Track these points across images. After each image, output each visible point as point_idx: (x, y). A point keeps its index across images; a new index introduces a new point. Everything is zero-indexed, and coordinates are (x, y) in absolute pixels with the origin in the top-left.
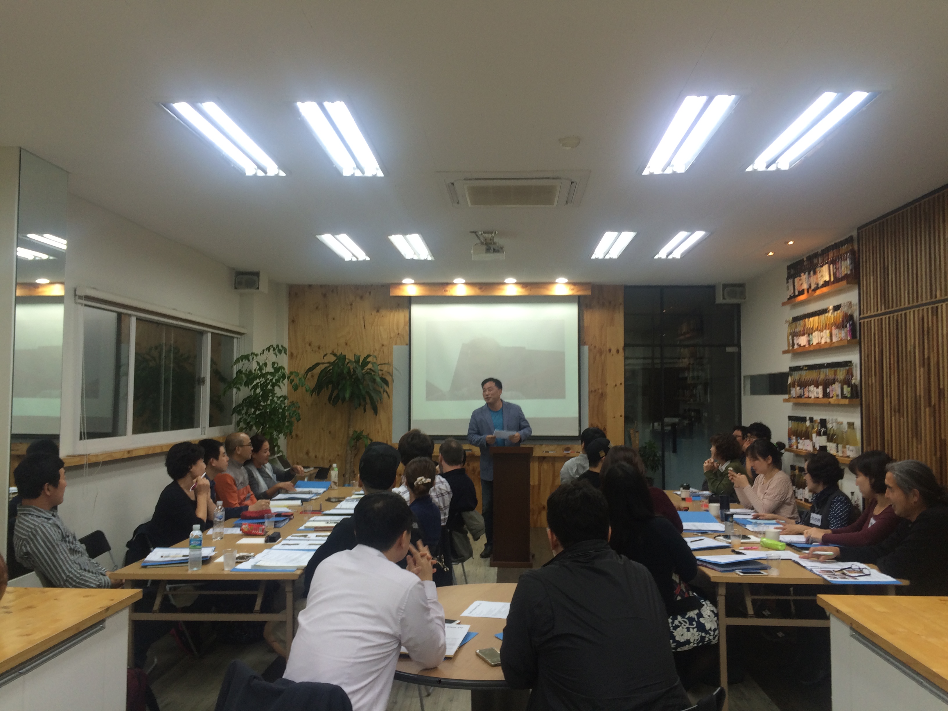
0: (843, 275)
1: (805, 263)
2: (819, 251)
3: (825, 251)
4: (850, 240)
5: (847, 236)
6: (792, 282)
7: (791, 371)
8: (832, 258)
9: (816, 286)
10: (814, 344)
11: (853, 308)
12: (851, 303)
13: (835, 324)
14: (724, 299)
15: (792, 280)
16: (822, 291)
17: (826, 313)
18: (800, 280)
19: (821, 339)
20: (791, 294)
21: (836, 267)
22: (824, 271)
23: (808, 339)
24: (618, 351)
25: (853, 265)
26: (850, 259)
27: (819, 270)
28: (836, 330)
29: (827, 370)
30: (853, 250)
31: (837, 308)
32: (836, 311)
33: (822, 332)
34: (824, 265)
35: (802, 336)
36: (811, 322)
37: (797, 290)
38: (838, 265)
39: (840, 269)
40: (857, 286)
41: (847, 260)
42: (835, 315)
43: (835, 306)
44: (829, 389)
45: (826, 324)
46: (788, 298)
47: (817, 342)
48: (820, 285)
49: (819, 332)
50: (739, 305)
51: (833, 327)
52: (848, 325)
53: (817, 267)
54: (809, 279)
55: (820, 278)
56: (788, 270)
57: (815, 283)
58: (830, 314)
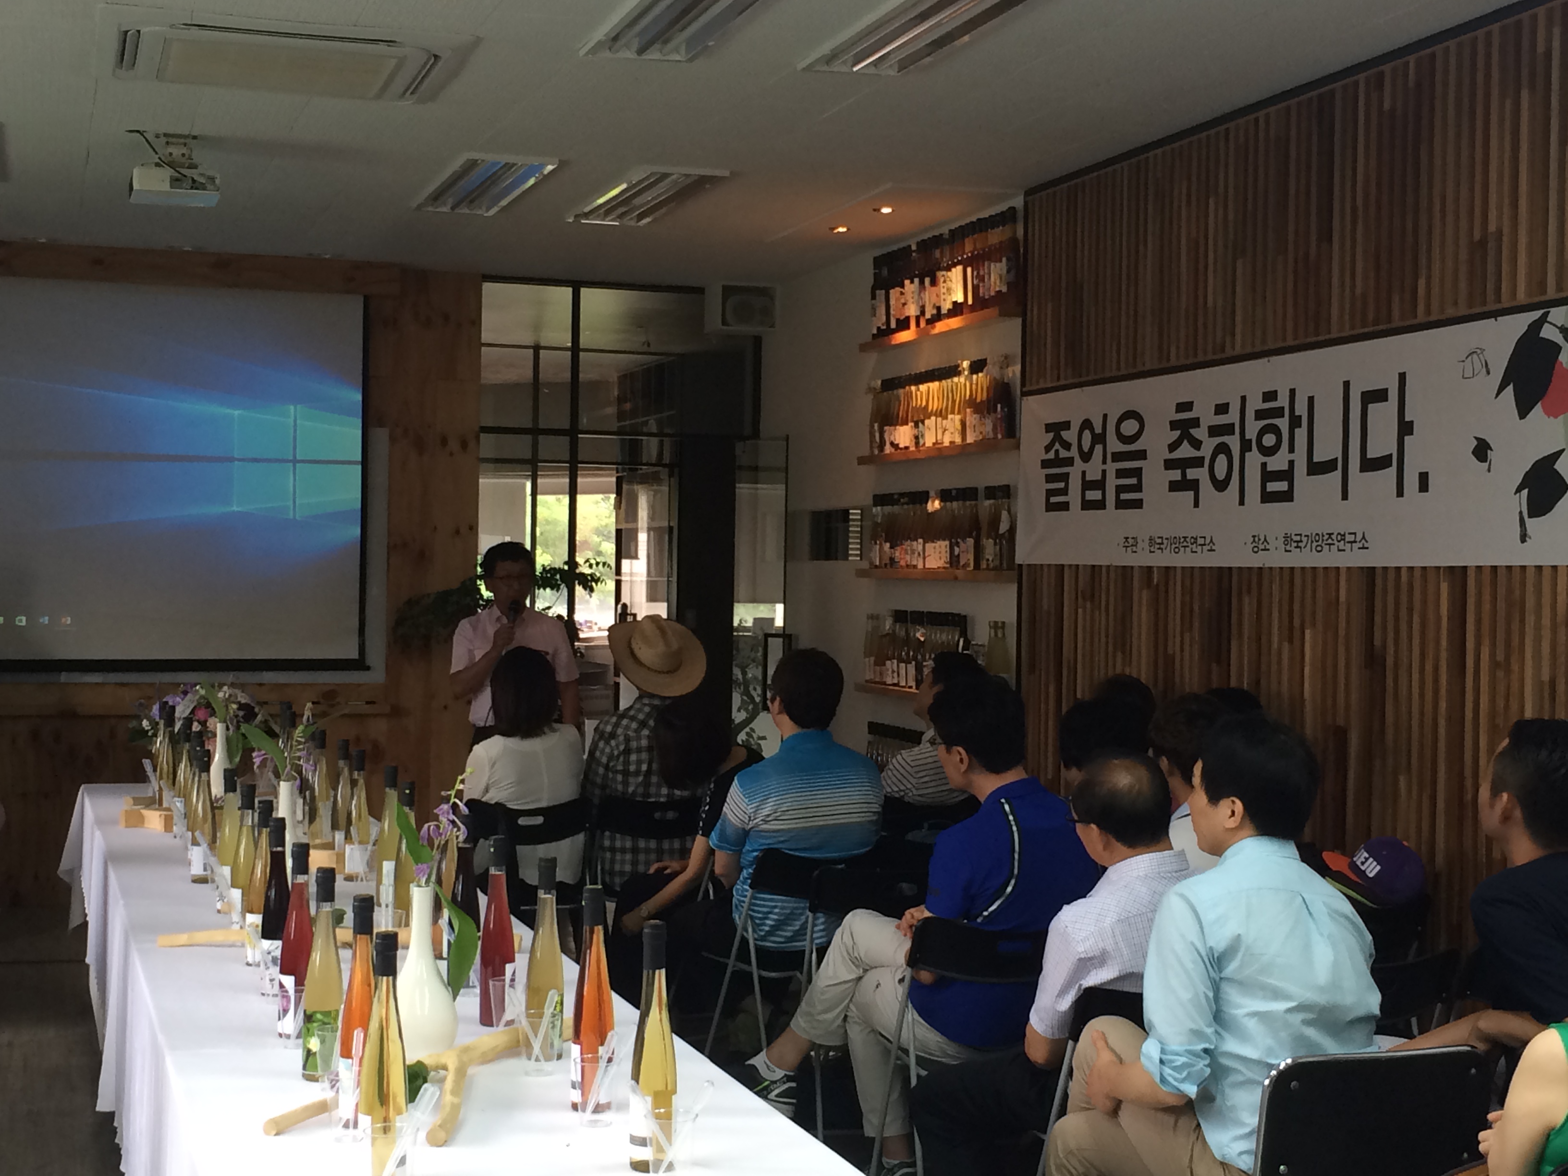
0: (993, 294)
1: (914, 254)
2: (945, 230)
3: (959, 234)
4: (1007, 217)
5: (1002, 207)
6: (883, 297)
7: (875, 505)
8: (972, 252)
9: (935, 312)
10: (927, 445)
11: (1010, 369)
12: (1006, 357)
13: (972, 403)
14: (723, 325)
15: (883, 292)
16: (947, 325)
17: (955, 376)
18: (902, 293)
19: (943, 434)
20: (880, 325)
21: (978, 273)
22: (954, 280)
23: (916, 432)
24: (464, 445)
25: (1013, 272)
26: (1008, 260)
27: (943, 276)
28: (975, 416)
29: (955, 504)
30: (1014, 240)
31: (977, 367)
32: (977, 373)
33: (946, 418)
34: (955, 265)
35: (902, 425)
36: (922, 393)
37: (894, 316)
38: (984, 270)
39: (986, 280)
40: (1019, 321)
41: (1001, 261)
42: (974, 382)
43: (974, 362)
44: (958, 547)
45: (954, 401)
46: (874, 335)
47: (934, 441)
48: (944, 311)
49: (939, 419)
50: (757, 341)
51: (968, 410)
52: (999, 406)
53: (940, 269)
54: (922, 295)
55: (944, 294)
56: (875, 269)
57: (934, 305)
58: (962, 379)
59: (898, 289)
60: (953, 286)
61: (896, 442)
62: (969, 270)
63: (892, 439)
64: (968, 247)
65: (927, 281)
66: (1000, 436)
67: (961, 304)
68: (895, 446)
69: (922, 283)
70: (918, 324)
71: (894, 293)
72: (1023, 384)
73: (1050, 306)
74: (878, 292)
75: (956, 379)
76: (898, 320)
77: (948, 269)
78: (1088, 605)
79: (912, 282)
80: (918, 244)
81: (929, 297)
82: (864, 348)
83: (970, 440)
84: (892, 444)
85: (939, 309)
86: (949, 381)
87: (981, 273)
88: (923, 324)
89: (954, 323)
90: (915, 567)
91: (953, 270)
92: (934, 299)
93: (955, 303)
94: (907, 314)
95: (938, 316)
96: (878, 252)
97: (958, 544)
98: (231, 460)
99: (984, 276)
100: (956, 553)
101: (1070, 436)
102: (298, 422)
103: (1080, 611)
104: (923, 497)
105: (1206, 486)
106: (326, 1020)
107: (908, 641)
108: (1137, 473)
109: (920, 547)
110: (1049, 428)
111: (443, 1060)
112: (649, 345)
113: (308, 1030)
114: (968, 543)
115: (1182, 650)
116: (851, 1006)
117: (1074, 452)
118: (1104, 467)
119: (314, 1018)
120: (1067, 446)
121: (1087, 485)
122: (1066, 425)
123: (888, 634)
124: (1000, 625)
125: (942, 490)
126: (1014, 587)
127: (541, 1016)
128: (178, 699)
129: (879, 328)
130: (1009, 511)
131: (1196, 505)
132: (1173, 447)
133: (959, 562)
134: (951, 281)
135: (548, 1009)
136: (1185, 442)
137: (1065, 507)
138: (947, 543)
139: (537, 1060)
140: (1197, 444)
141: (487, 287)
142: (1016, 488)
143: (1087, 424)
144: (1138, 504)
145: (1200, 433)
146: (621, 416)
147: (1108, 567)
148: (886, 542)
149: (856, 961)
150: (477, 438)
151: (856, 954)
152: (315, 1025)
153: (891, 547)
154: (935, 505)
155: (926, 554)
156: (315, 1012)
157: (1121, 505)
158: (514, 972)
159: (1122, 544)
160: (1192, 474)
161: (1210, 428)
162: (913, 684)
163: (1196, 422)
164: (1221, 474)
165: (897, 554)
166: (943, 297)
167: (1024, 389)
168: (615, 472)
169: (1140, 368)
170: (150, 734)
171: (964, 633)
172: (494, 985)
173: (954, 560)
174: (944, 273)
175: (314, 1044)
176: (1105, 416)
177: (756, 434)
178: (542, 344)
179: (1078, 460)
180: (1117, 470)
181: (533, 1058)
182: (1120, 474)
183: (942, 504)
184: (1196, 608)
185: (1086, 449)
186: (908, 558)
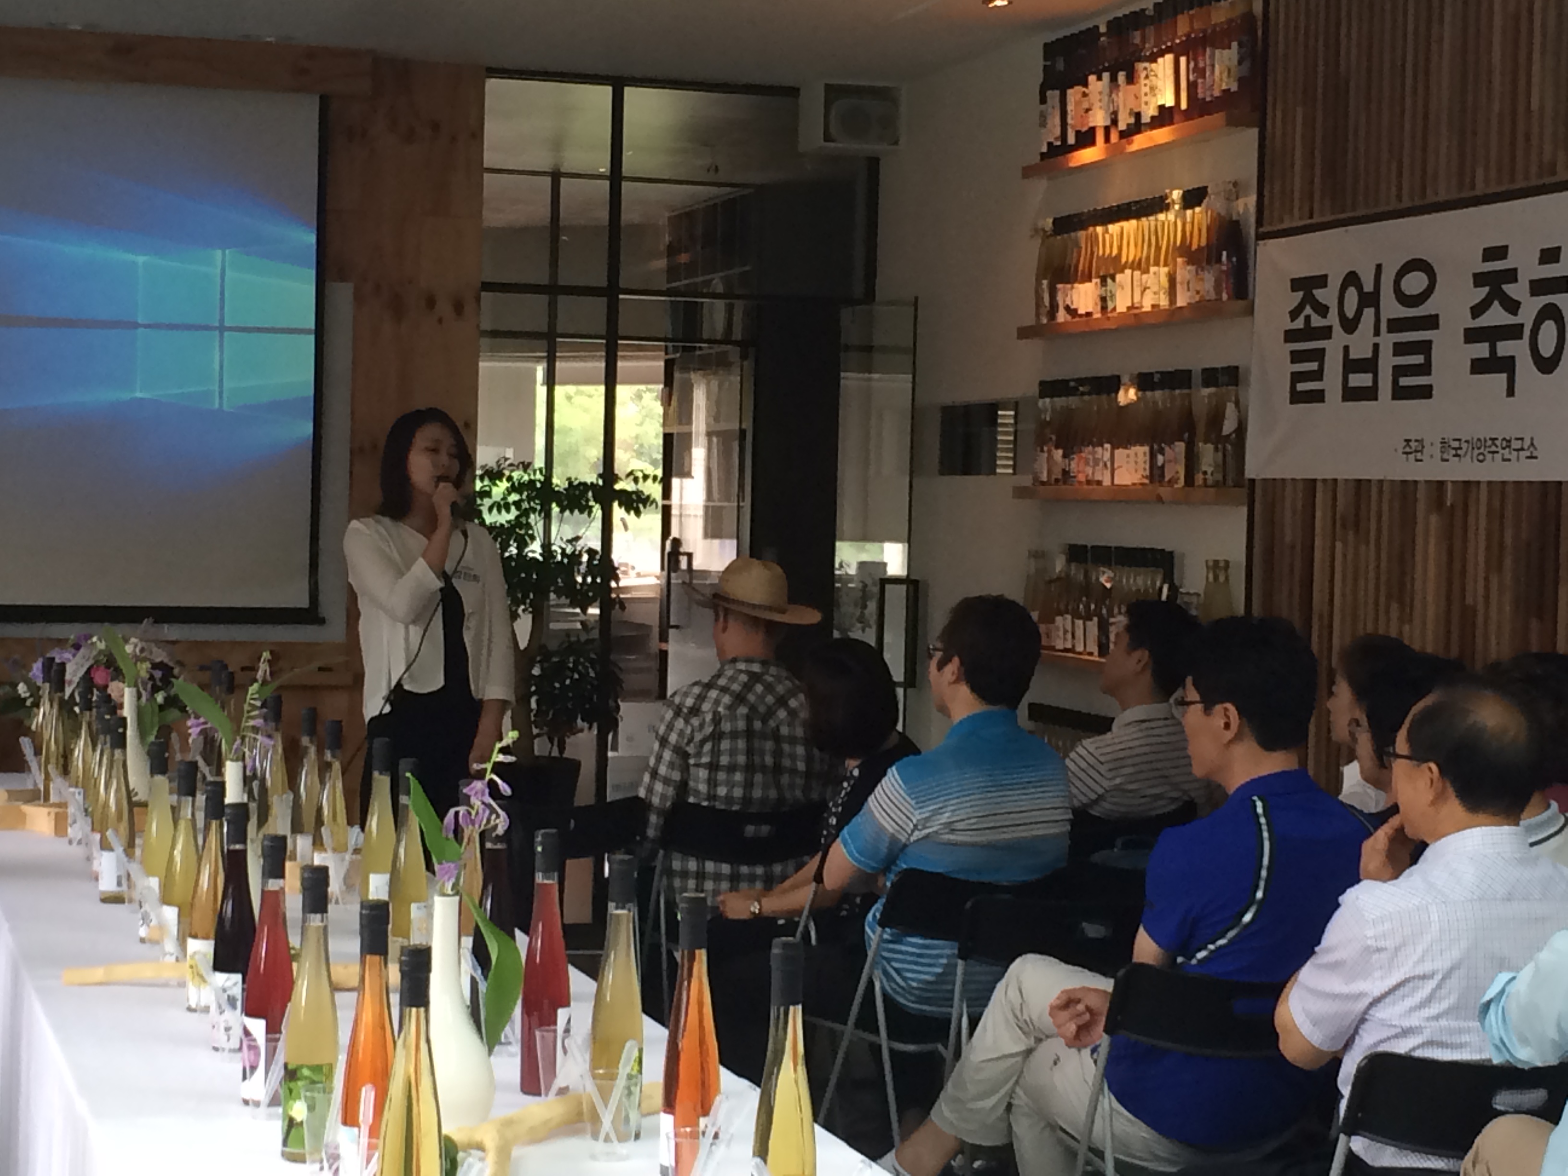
0: (1217, 93)
1: (1102, 39)
6: (1057, 101)
7: (1042, 395)
8: (1188, 36)
9: (1132, 120)
10: (1119, 310)
11: (1241, 203)
12: (1235, 184)
13: (1186, 251)
14: (826, 140)
15: (1057, 92)
16: (1151, 138)
17: (1161, 211)
18: (1085, 95)
19: (1143, 292)
20: (1051, 140)
21: (1196, 65)
22: (1160, 74)
23: (1102, 291)
24: (459, 308)
25: (1247, 64)
26: (1240, 45)
27: (1145, 69)
28: (1189, 268)
29: (1158, 394)
30: (1249, 16)
31: (1193, 198)
32: (1192, 207)
33: (1147, 271)
34: (1162, 54)
35: (1083, 281)
36: (1112, 236)
37: (1072, 127)
38: (1204, 60)
39: (1208, 73)
40: (1254, 132)
41: (1230, 48)
42: (1189, 219)
43: (1188, 191)
44: (1163, 455)
45: (1158, 248)
46: (1042, 154)
47: (1130, 304)
48: (1145, 119)
49: (1137, 273)
50: (873, 163)
51: (1179, 260)
52: (1225, 253)
53: (1140, 60)
54: (1114, 96)
55: (1146, 94)
56: (1045, 59)
57: (1131, 110)
58: (1171, 216)
59: (1079, 89)
60: (1160, 84)
61: (1072, 307)
62: (1183, 60)
63: (1068, 302)
64: (1183, 26)
65: (1121, 76)
66: (1225, 296)
67: (1171, 108)
68: (1072, 312)
69: (1114, 79)
70: (1107, 139)
71: (1073, 94)
72: (1259, 222)
73: (1300, 111)
74: (1049, 93)
75: (1161, 217)
76: (1078, 133)
77: (1153, 59)
78: (1351, 536)
79: (1100, 78)
80: (1109, 24)
81: (1125, 99)
82: (1028, 172)
83: (1181, 302)
84: (1067, 308)
85: (1138, 115)
86: (1152, 218)
87: (1201, 65)
88: (1114, 137)
89: (1162, 135)
90: (1099, 483)
91: (1160, 60)
92: (1132, 104)
93: (1162, 108)
94: (1092, 125)
95: (1137, 127)
96: (1051, 37)
97: (1162, 451)
98: (135, 325)
99: (1204, 69)
100: (1160, 463)
101: (1327, 295)
102: (229, 273)
103: (1339, 545)
104: (1113, 384)
105: (1525, 366)
106: (315, 1078)
107: (1089, 589)
108: (1425, 347)
109: (1107, 455)
110: (1297, 284)
111: (478, 1137)
112: (717, 169)
113: (291, 1091)
114: (1177, 450)
115: (1487, 597)
116: (1018, 1090)
117: (1333, 319)
118: (1377, 340)
119: (299, 1075)
120: (1322, 310)
121: (1351, 366)
122: (1321, 281)
123: (1059, 579)
124: (1222, 564)
125: (1140, 375)
126: (1245, 510)
127: (613, 1077)
128: (67, 655)
129: (1050, 144)
130: (1237, 404)
131: (1511, 392)
132: (1477, 311)
133: (1162, 475)
134: (1156, 76)
135: (625, 1066)
136: (1496, 303)
137: (1318, 397)
138: (1146, 449)
139: (607, 1139)
140: (1512, 307)
141: (493, 85)
142: (1248, 371)
143: (1352, 279)
144: (1425, 392)
145: (1516, 291)
146: (673, 272)
147: (1381, 482)
148: (1057, 448)
149: (1025, 1027)
150: (478, 299)
151: (1026, 1017)
152: (300, 1083)
153: (1065, 456)
154: (1128, 395)
155: (1116, 466)
156: (301, 1067)
157: (1400, 393)
158: (569, 1020)
159: (1400, 451)
160: (1504, 348)
161: (1532, 282)
162: (1095, 650)
163: (1511, 275)
164: (1547, 349)
165: (1073, 465)
166: (1144, 99)
167: (1261, 230)
168: (663, 353)
169: (1431, 198)
170: (28, 703)
171: (1168, 577)
172: (543, 1037)
173: (1156, 474)
174: (1146, 65)
175: (299, 1110)
176: (1379, 267)
177: (870, 296)
178: (563, 170)
179: (1337, 329)
180: (1395, 344)
181: (602, 1136)
182: (1400, 349)
183: (1140, 393)
184: (1508, 540)
185: (1350, 313)
186: (1089, 470)
